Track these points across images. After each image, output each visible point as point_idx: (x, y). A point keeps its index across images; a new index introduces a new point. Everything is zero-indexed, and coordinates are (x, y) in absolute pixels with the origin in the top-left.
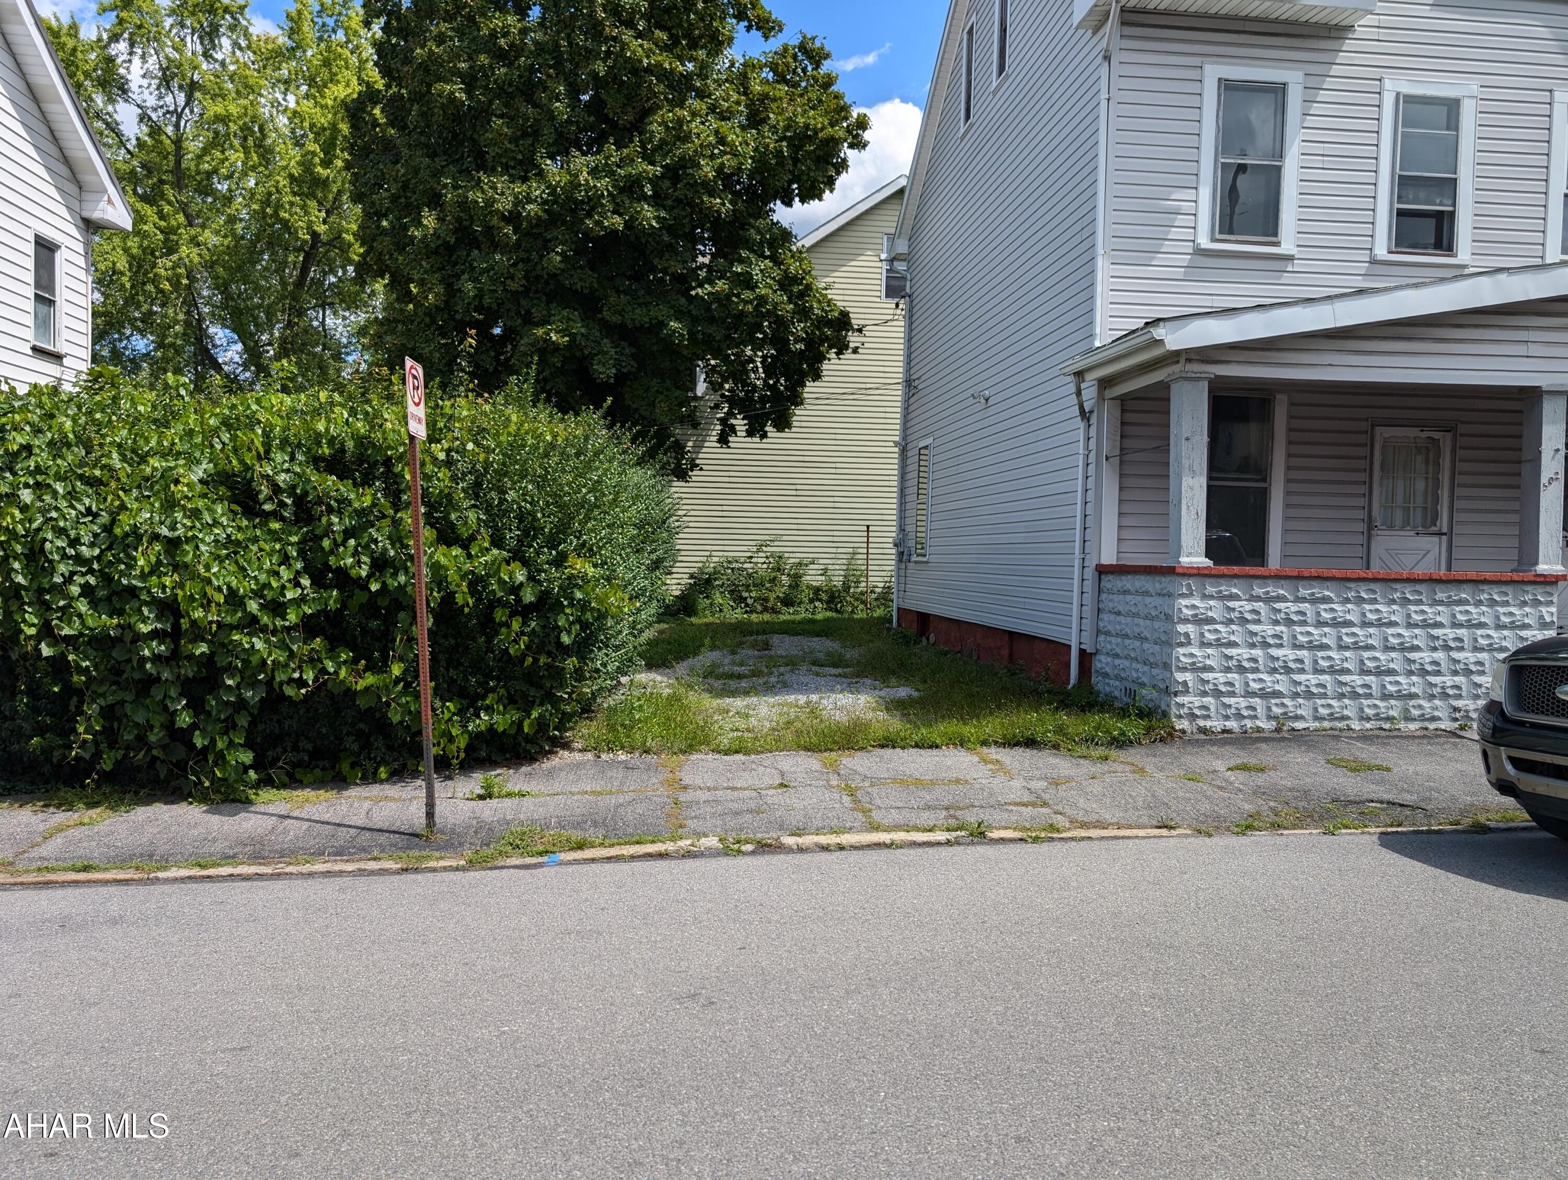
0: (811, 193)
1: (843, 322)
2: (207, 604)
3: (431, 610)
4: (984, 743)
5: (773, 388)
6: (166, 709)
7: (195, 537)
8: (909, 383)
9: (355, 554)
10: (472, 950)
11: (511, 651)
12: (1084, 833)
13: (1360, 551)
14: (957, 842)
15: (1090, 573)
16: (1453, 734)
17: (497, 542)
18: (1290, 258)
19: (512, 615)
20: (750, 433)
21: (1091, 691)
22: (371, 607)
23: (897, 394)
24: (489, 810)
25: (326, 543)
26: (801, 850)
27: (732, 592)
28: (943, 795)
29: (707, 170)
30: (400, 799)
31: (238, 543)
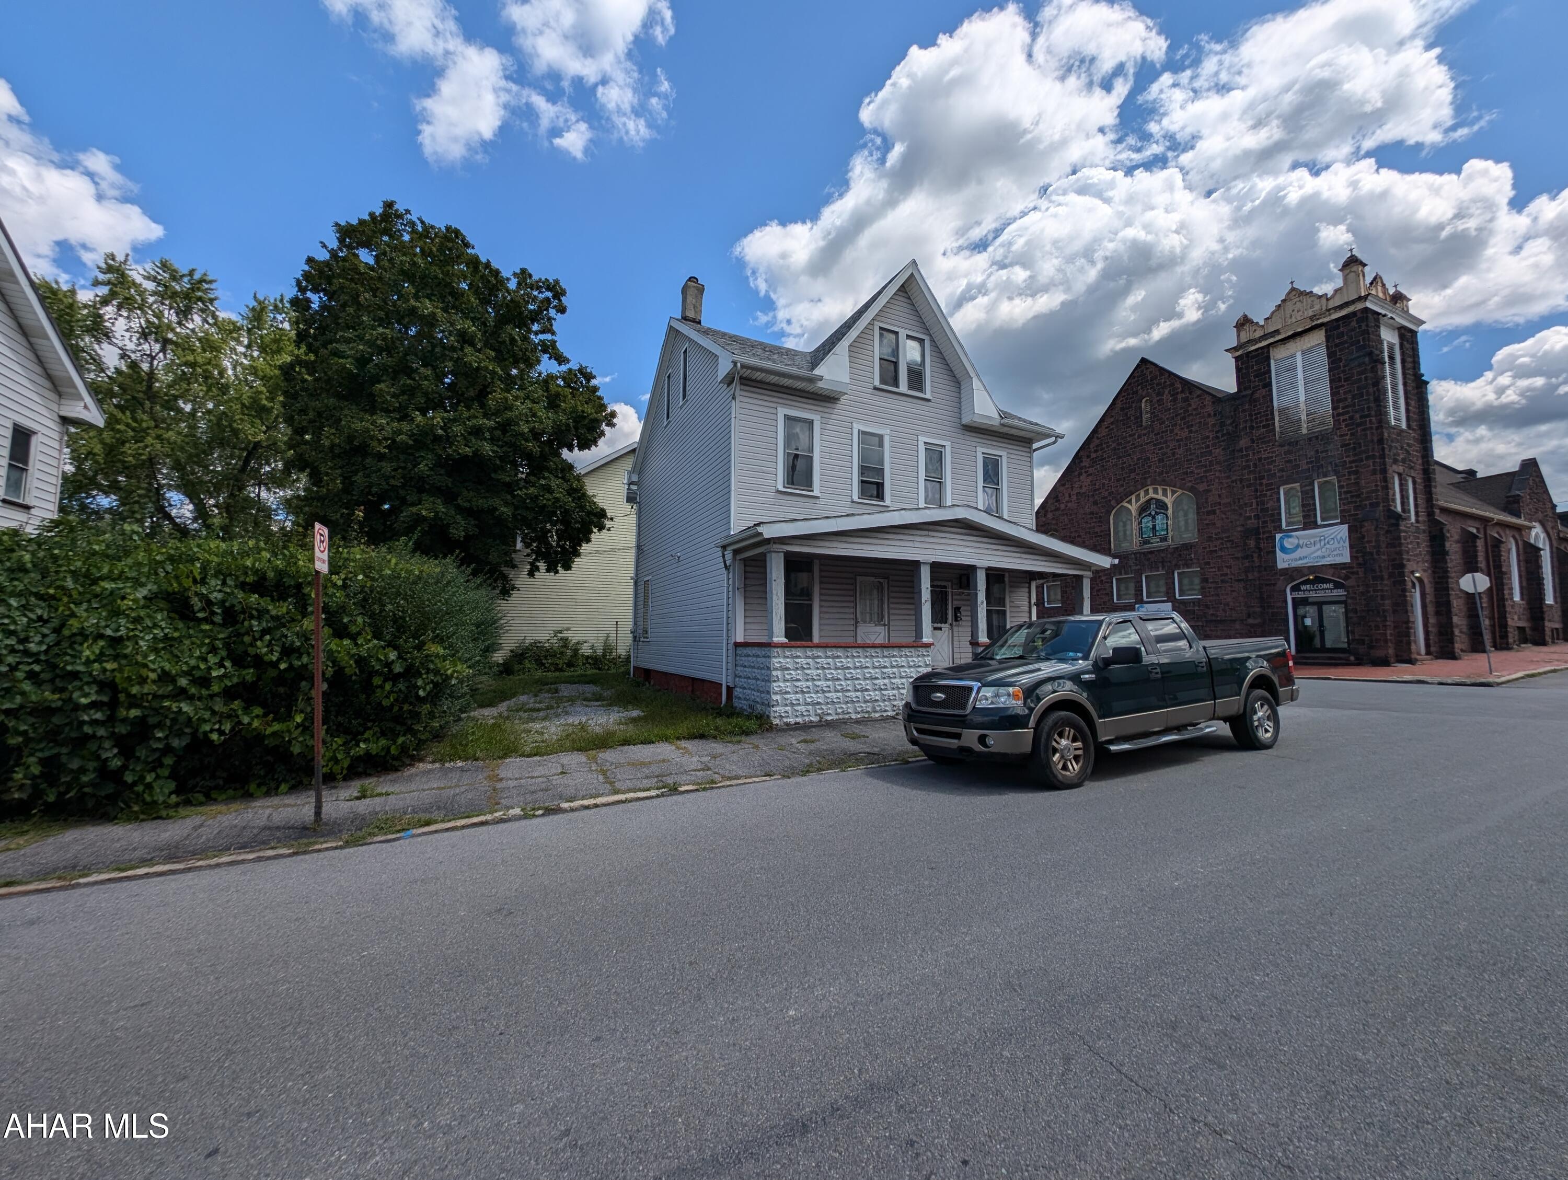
0: (585, 445)
1: (602, 514)
2: (143, 681)
3: (325, 679)
4: (678, 738)
5: (563, 547)
6: (98, 757)
7: (136, 636)
8: (639, 547)
9: (270, 645)
10: (343, 902)
11: (384, 703)
12: (728, 783)
13: (852, 633)
14: (662, 795)
15: (731, 646)
16: (893, 717)
17: (377, 635)
18: (818, 498)
19: (385, 681)
20: (548, 571)
21: (732, 707)
22: (281, 679)
23: (632, 553)
24: (363, 806)
25: (247, 639)
26: (572, 810)
27: (536, 660)
28: (656, 770)
29: (525, 429)
30: (295, 805)
31: (173, 639)
